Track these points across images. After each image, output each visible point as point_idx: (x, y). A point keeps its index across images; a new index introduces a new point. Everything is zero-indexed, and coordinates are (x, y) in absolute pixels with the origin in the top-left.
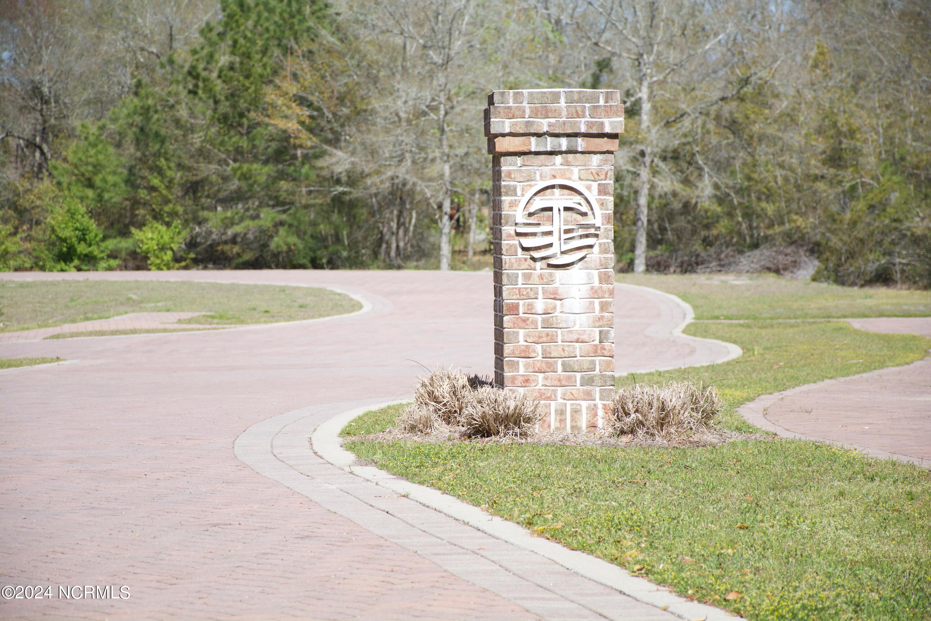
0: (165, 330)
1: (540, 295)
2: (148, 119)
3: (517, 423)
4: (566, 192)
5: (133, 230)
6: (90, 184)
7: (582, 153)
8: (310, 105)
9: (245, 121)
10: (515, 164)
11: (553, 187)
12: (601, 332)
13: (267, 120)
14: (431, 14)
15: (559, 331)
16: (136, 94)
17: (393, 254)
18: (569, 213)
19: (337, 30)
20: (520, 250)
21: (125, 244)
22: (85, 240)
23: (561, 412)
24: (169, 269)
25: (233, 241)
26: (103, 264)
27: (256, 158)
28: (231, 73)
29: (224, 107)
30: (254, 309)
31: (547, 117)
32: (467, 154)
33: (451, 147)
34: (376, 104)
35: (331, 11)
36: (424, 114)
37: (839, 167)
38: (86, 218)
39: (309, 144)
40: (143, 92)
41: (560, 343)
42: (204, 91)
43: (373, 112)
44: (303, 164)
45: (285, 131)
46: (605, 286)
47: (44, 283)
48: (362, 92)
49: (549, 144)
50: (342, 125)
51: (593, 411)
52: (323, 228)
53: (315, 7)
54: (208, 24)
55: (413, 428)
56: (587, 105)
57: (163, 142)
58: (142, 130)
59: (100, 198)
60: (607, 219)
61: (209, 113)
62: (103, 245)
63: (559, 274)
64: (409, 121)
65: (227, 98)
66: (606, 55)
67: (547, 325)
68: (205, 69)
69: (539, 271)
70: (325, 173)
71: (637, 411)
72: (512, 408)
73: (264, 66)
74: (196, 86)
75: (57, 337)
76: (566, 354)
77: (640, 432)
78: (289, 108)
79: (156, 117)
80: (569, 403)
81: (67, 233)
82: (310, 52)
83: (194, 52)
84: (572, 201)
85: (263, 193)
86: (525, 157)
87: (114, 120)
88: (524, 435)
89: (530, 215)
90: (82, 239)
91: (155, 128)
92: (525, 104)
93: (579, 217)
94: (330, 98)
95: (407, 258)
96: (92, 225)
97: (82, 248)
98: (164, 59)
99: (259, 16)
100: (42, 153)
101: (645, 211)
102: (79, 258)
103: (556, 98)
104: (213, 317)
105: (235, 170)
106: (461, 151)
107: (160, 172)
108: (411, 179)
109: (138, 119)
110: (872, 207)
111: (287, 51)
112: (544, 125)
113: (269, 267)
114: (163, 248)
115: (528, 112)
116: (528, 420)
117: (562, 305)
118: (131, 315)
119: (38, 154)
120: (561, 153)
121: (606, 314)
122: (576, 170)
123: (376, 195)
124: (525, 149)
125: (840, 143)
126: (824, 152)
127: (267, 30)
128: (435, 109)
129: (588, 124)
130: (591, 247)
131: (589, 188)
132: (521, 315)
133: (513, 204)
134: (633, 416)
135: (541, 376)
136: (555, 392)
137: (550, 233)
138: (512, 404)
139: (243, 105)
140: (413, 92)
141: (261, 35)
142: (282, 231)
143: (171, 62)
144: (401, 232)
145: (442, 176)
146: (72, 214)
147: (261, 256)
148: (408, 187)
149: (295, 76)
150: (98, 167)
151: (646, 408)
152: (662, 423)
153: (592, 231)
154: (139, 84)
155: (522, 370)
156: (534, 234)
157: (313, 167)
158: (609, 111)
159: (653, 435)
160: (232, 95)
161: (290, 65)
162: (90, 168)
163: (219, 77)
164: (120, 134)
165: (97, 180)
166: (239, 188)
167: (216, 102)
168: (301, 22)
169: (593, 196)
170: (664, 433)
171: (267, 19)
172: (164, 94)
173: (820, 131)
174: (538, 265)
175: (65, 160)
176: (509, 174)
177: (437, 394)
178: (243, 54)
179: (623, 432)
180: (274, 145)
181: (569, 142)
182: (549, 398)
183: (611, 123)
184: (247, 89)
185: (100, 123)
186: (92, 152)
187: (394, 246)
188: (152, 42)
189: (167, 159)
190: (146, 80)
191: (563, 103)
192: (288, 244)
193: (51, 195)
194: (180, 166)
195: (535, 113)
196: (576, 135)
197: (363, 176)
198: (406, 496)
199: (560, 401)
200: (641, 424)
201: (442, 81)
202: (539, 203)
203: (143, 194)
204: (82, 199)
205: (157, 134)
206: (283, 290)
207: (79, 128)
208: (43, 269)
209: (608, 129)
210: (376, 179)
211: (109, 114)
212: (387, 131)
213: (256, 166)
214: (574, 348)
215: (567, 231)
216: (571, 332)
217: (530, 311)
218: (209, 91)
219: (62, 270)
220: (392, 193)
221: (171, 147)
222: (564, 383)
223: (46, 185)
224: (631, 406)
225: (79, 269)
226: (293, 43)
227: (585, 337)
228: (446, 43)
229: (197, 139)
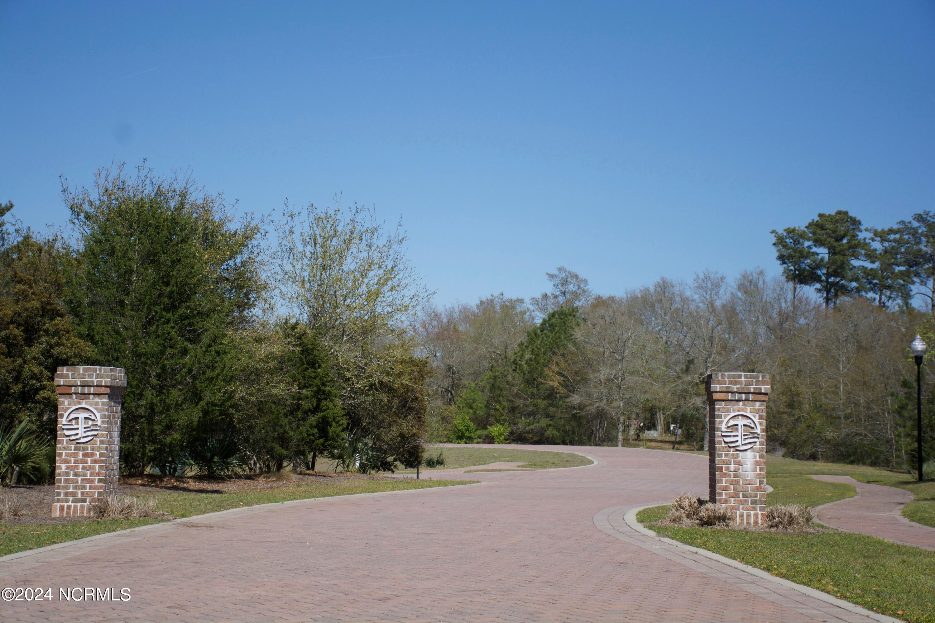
0: (513, 470)
1: (732, 463)
2: (495, 381)
3: (724, 520)
4: (744, 418)
5: (488, 427)
6: (471, 408)
7: (752, 401)
8: (563, 376)
9: (536, 382)
10: (721, 405)
11: (738, 415)
12: (760, 481)
13: (545, 382)
14: (616, 339)
15: (741, 480)
16: (491, 370)
17: (597, 439)
18: (745, 427)
19: (575, 344)
20: (723, 443)
21: (485, 432)
22: (468, 430)
23: (742, 516)
24: (503, 443)
25: (528, 432)
26: (475, 441)
27: (540, 398)
28: (531, 362)
29: (527, 376)
30: (548, 462)
31: (736, 385)
32: (630, 397)
33: (623, 394)
34: (591, 376)
35: (574, 337)
36: (613, 380)
37: (792, 408)
38: (469, 421)
39: (563, 392)
40: (494, 370)
41: (741, 485)
42: (519, 370)
43: (590, 379)
44: (560, 400)
45: (552, 386)
46: (762, 460)
47: (458, 449)
48: (586, 371)
49: (737, 397)
50: (577, 384)
51: (756, 515)
52: (568, 428)
53: (566, 336)
54: (521, 342)
55: (674, 520)
56: (754, 380)
57: (501, 390)
58: (493, 385)
59: (475, 412)
60: (762, 430)
61: (521, 378)
62: (476, 433)
63: (741, 454)
64: (605, 383)
65: (529, 373)
66: (691, 358)
67: (735, 476)
68: (520, 361)
69: (732, 452)
70: (570, 404)
71: (778, 517)
72: (722, 513)
73: (545, 360)
74: (516, 367)
75: (470, 471)
76: (744, 490)
77: (781, 527)
78: (555, 377)
79: (499, 380)
80: (745, 512)
81: (462, 428)
82: (564, 353)
83: (516, 353)
84: (747, 422)
85: (542, 412)
86: (726, 402)
87: (482, 381)
88: (727, 526)
89: (728, 427)
90: (467, 430)
91: (498, 384)
92: (726, 379)
93: (750, 429)
94: (571, 373)
95: (603, 441)
96: (471, 424)
97: (467, 434)
98: (503, 356)
99: (543, 339)
100: (452, 394)
101: (708, 424)
102: (466, 438)
103: (740, 376)
104: (532, 465)
105: (531, 402)
106: (628, 396)
107: (499, 402)
108: (606, 408)
109: (491, 381)
110: (809, 426)
111: (554, 353)
112: (735, 388)
113: (545, 444)
114: (501, 435)
115: (727, 382)
116: (729, 519)
117: (742, 468)
118: (497, 463)
119: (449, 395)
120: (742, 400)
121: (762, 473)
122: (749, 408)
123: (591, 414)
124: (726, 398)
125: (793, 398)
126: (786, 402)
127: (546, 345)
128: (617, 379)
129: (754, 388)
130: (756, 442)
131: (755, 416)
132: (724, 472)
133: (721, 423)
134: (777, 519)
135: (733, 499)
136: (739, 507)
137: (737, 436)
138: (722, 512)
139: (535, 375)
140: (608, 371)
141: (543, 347)
142: (550, 429)
143: (506, 358)
144: (600, 430)
145: (619, 407)
146: (463, 419)
147: (541, 439)
148: (605, 411)
149: (557, 364)
150: (474, 401)
151: (783, 516)
152: (791, 522)
153: (756, 435)
154: (492, 366)
155: (724, 497)
156: (730, 436)
157: (564, 402)
158: (764, 383)
159: (786, 528)
160: (531, 371)
161: (555, 359)
162: (472, 401)
163: (526, 364)
164: (484, 387)
165: (474, 406)
166: (533, 410)
167: (524, 374)
168: (560, 341)
169: (756, 420)
170: (791, 527)
171: (546, 341)
172: (503, 370)
173: (783, 393)
174: (732, 449)
175: (461, 397)
176: (719, 409)
177: (683, 505)
178: (536, 354)
179: (772, 526)
180: (548, 392)
181: (746, 396)
182: (736, 509)
183: (765, 388)
184: (537, 369)
185: (476, 382)
186: (472, 394)
187: (598, 436)
188: (498, 349)
189: (503, 397)
190: (495, 364)
191: (743, 379)
192: (553, 434)
193: (455, 411)
194: (508, 400)
195: (731, 383)
196: (749, 393)
197: (585, 406)
198: (696, 553)
199: (741, 511)
200: (780, 523)
201: (620, 367)
202: (732, 423)
203: (492, 412)
204: (468, 413)
205: (499, 387)
206: (557, 454)
207: (467, 384)
208: (451, 442)
209: (763, 391)
210: (591, 408)
211: (480, 379)
212: (596, 387)
213: (540, 401)
214: (748, 487)
215: (744, 435)
216: (746, 480)
217: (728, 469)
218: (521, 369)
219: (459, 443)
220: (597, 413)
221: (505, 393)
222: (743, 503)
223: (453, 407)
224: (776, 514)
225: (466, 443)
226: (557, 350)
227: (753, 483)
228: (622, 351)
229: (515, 390)
